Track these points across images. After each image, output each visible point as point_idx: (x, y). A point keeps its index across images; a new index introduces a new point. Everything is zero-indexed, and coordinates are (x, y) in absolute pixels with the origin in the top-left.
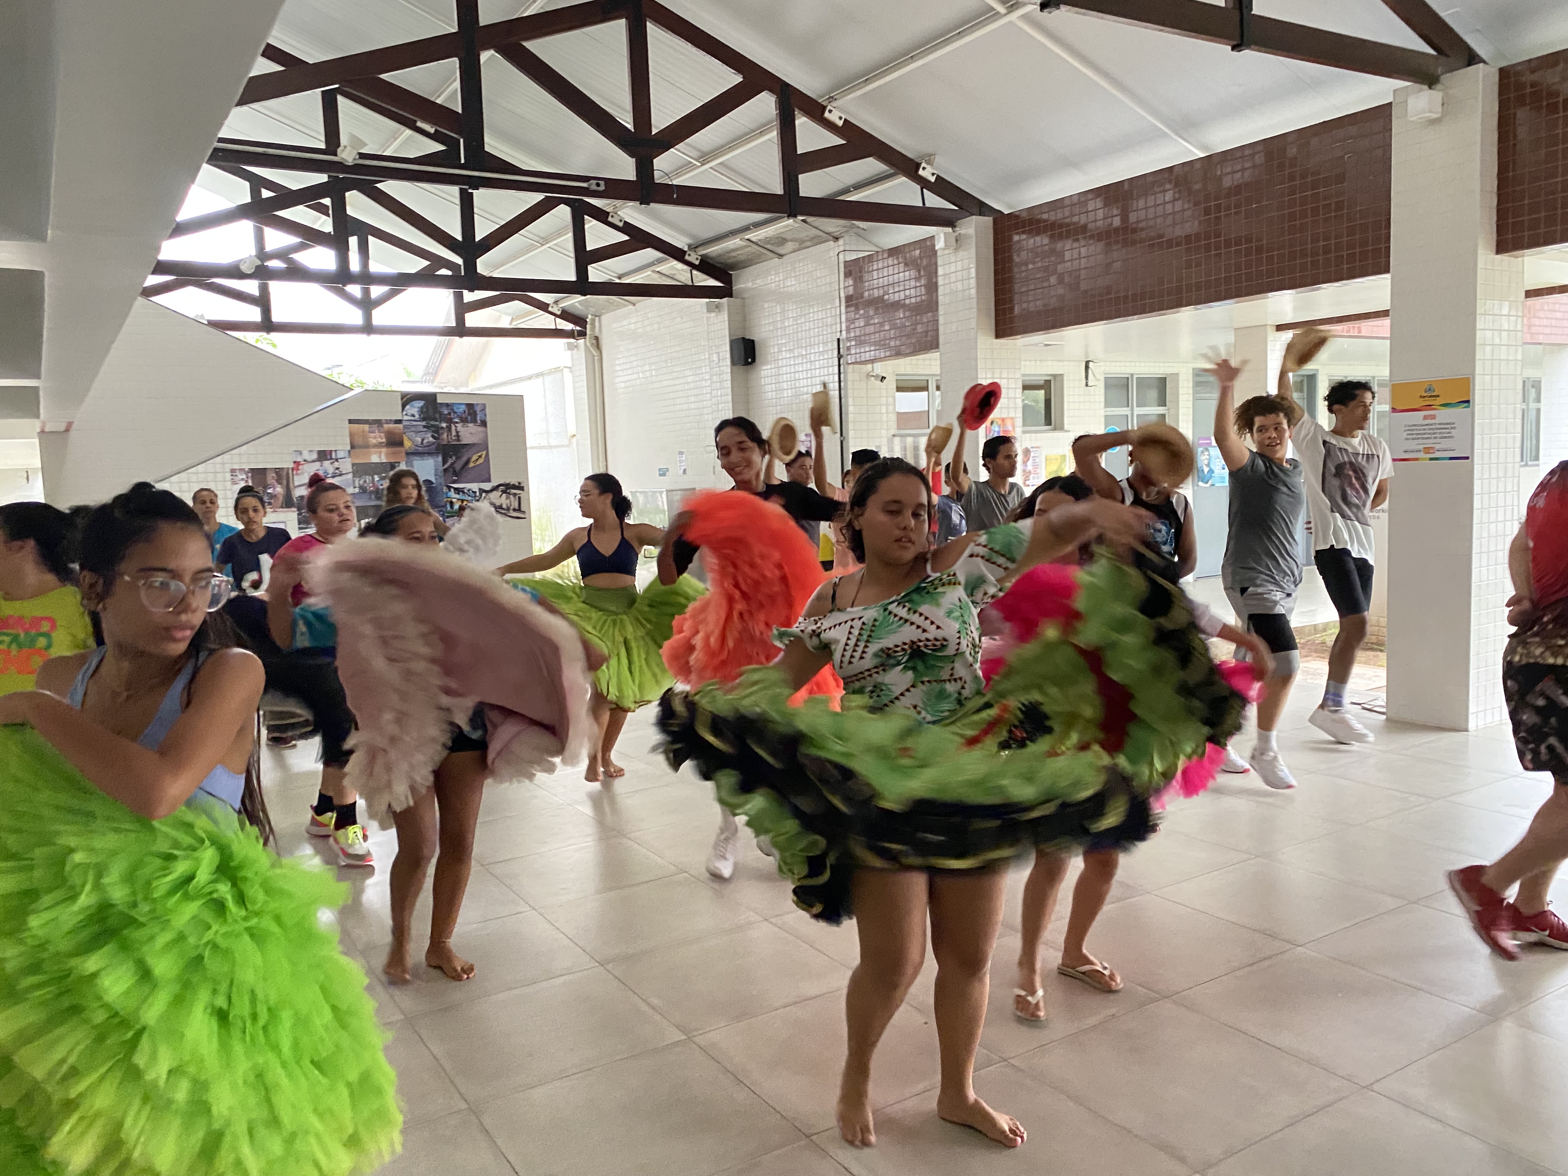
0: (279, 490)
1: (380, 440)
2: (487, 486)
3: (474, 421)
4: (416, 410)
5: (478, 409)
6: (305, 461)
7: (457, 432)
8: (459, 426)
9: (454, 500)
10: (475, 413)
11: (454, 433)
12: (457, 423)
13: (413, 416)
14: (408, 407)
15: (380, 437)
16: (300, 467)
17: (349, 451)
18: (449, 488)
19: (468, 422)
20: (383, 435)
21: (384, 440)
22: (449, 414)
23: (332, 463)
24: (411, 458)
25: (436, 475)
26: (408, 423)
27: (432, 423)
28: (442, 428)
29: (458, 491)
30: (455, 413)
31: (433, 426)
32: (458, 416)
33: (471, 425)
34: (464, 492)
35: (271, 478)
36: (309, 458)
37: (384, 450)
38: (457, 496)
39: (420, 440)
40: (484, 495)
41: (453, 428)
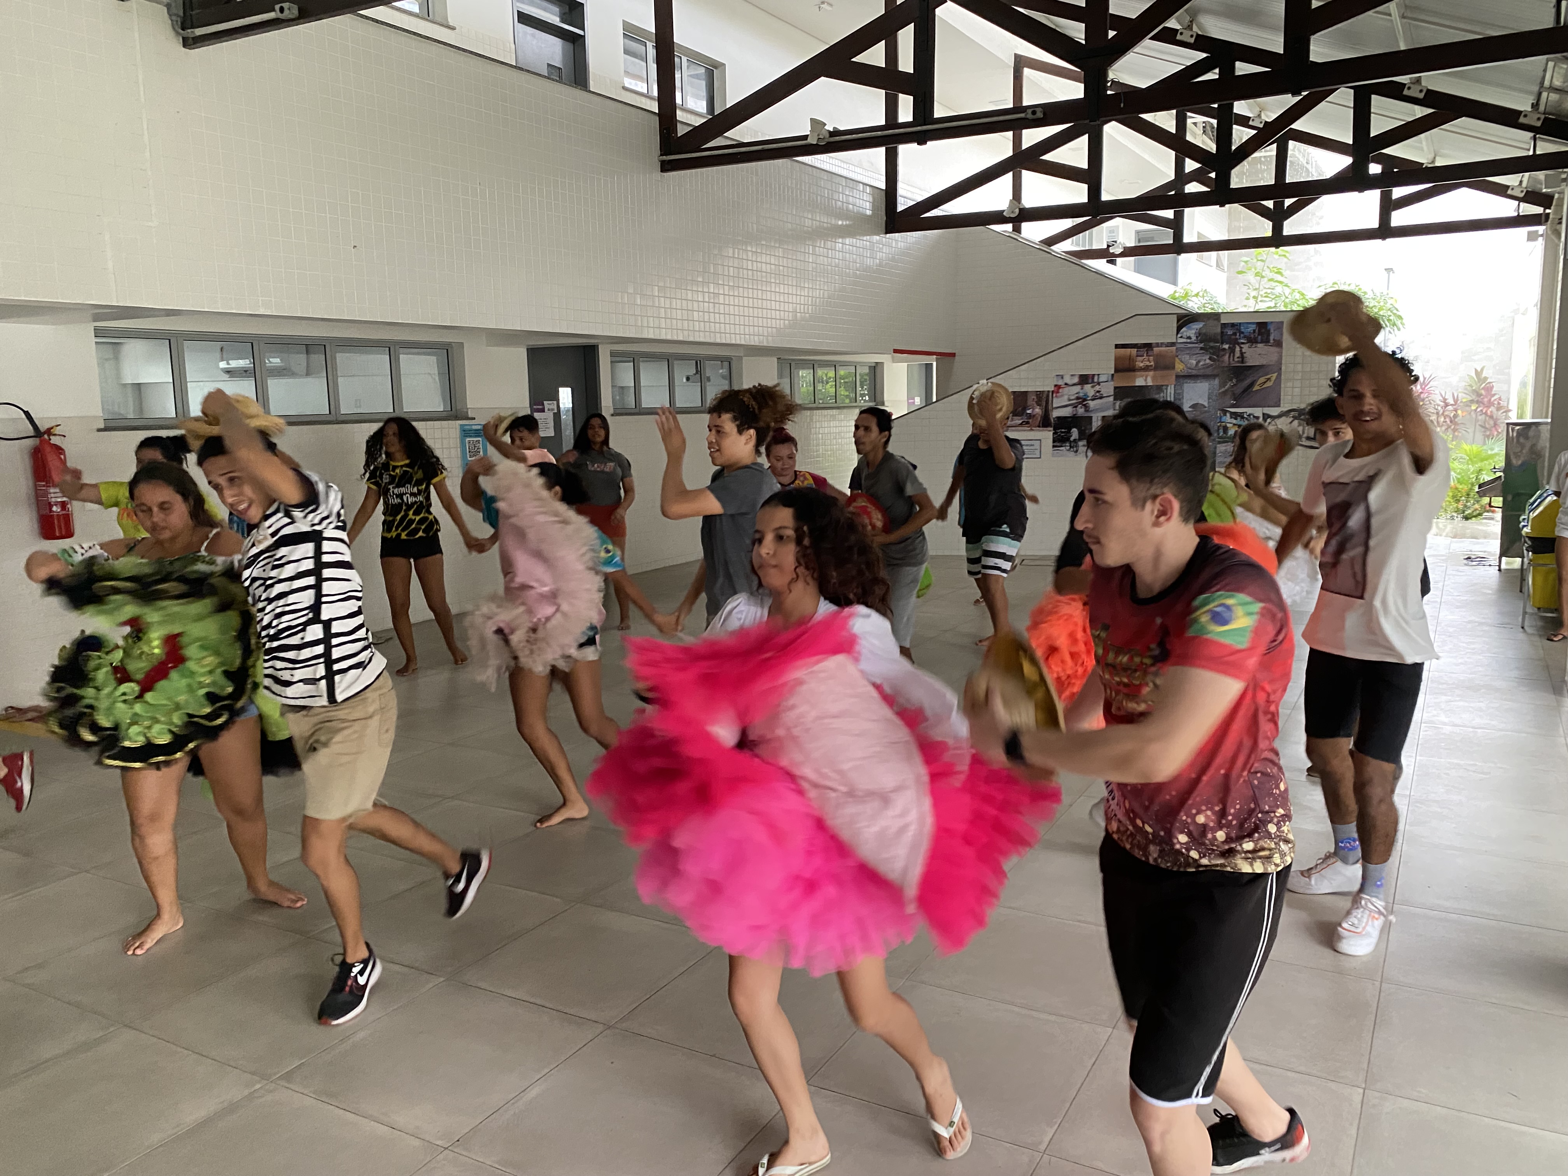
0: (1038, 410)
1: (1148, 363)
2: (1274, 411)
3: (1266, 341)
4: (1194, 331)
5: (1272, 328)
6: (1066, 384)
7: (1242, 353)
8: (1245, 348)
9: (1228, 425)
10: (1268, 333)
11: (1238, 354)
12: (1243, 343)
13: (1189, 338)
14: (1184, 329)
15: (1149, 360)
16: (1061, 390)
17: (1113, 375)
18: (1225, 412)
19: (1257, 342)
20: (1151, 358)
21: (1152, 363)
22: (1235, 334)
23: (1093, 387)
24: (1181, 380)
25: (1209, 399)
26: (1182, 346)
27: (1212, 344)
28: (1224, 349)
29: (1235, 415)
30: (1243, 333)
31: (1212, 347)
32: (1245, 337)
33: (1260, 345)
34: (1243, 417)
35: (1031, 400)
36: (1070, 382)
37: (1151, 373)
38: (1234, 421)
39: (1194, 362)
40: (1269, 420)
41: (1238, 349)
